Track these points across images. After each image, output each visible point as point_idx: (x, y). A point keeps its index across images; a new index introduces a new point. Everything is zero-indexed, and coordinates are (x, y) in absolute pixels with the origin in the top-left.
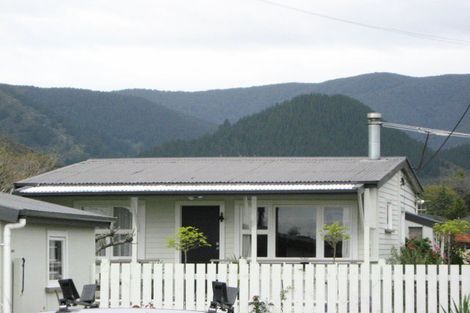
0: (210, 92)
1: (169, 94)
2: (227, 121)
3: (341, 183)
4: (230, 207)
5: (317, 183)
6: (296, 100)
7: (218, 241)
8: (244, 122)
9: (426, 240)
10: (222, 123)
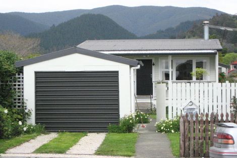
0: (46, 13)
1: (29, 14)
2: (54, 25)
3: (207, 50)
4: (157, 59)
5: (197, 50)
6: (82, 16)
7: (152, 73)
8: (60, 25)
9: (224, 73)
10: (51, 25)
